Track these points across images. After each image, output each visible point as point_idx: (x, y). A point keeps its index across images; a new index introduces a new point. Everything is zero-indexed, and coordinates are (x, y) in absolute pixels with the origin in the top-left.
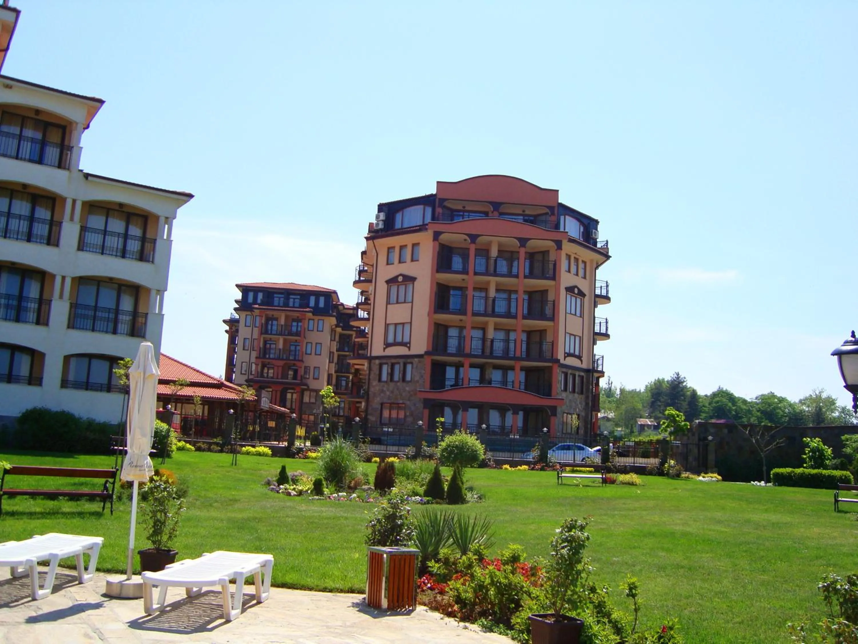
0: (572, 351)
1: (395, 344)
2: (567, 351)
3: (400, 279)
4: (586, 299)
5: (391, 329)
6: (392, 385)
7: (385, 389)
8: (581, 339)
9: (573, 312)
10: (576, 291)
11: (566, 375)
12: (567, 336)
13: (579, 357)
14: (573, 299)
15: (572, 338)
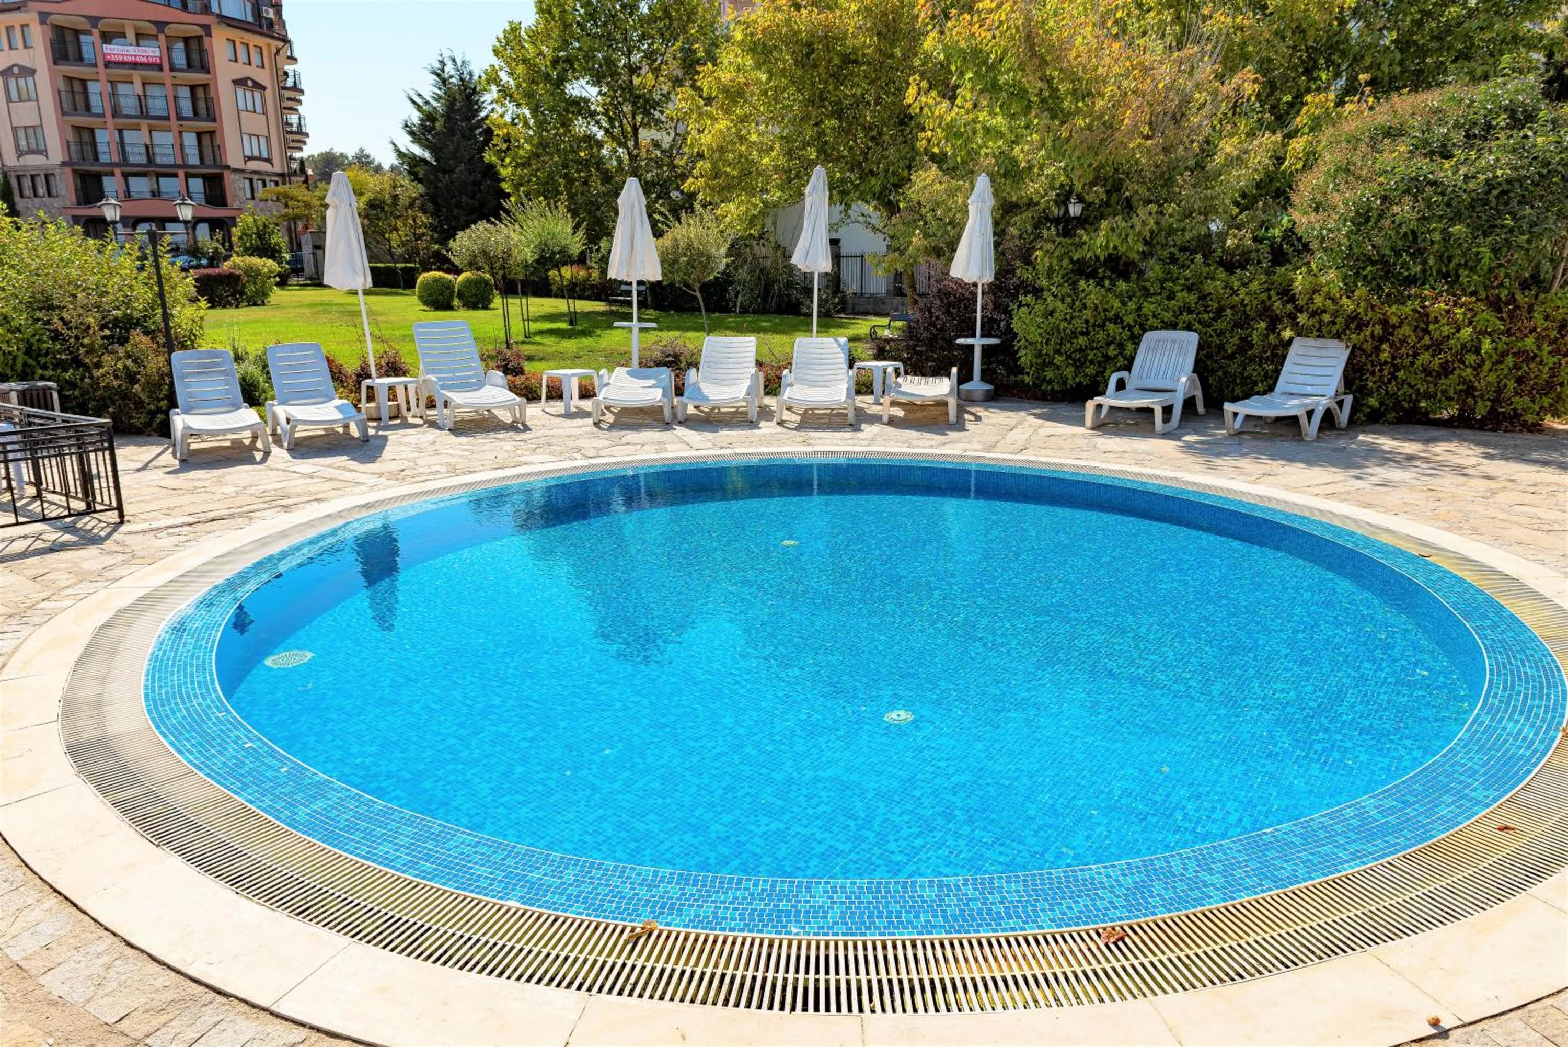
0: (256, 154)
1: (31, 152)
2: (248, 153)
3: (16, 70)
4: (269, 93)
5: (21, 134)
6: (36, 200)
7: (30, 205)
8: (268, 139)
9: (250, 108)
10: (250, 83)
11: (251, 180)
12: (245, 138)
13: (269, 160)
14: (248, 94)
15: (254, 139)
